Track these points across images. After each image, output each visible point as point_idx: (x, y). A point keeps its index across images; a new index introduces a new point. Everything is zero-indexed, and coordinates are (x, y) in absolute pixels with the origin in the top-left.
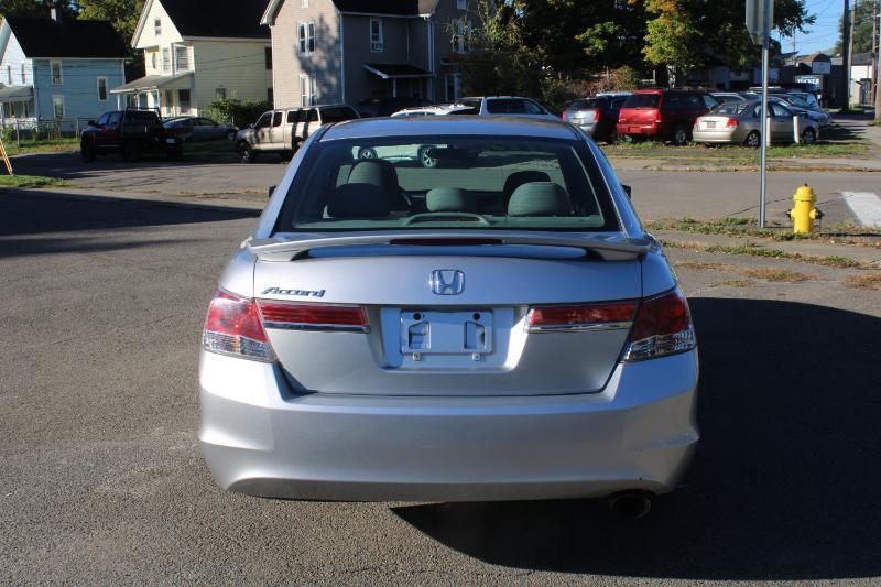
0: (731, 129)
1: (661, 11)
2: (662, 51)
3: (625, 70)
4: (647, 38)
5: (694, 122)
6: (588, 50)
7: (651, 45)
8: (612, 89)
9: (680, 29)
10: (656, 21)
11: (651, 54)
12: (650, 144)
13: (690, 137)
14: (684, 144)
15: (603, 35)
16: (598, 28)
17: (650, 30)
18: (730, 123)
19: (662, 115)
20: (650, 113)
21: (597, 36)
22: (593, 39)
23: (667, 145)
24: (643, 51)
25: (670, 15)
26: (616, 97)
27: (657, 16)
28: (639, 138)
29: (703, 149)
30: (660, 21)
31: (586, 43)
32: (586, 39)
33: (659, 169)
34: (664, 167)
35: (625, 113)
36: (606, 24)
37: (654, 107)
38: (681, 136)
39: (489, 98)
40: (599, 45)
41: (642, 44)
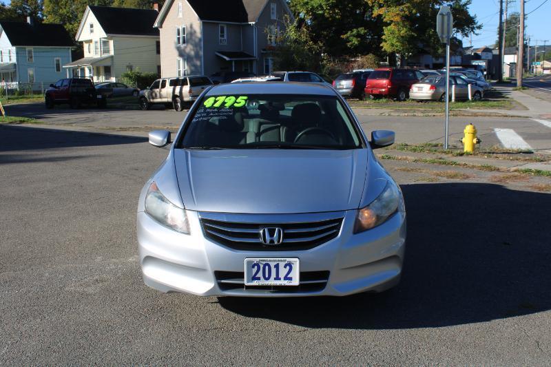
0: (432, 91)
1: (392, 21)
2: (392, 45)
3: (371, 56)
4: (383, 37)
5: (410, 87)
6: (349, 45)
7: (386, 41)
8: (362, 67)
9: (402, 32)
10: (389, 27)
11: (386, 47)
12: (384, 100)
13: (408, 96)
14: (405, 100)
15: (358, 35)
16: (355, 31)
17: (385, 32)
18: (432, 88)
19: (392, 83)
20: (384, 82)
21: (354, 36)
22: (352, 38)
23: (395, 101)
24: (381, 45)
25: (397, 24)
26: (365, 72)
27: (390, 24)
28: (378, 96)
29: (415, 103)
30: (392, 27)
31: (347, 40)
32: (348, 38)
33: (389, 115)
34: (392, 114)
35: (370, 82)
36: (360, 29)
37: (387, 78)
38: (402, 95)
39: (290, 72)
40: (355, 41)
41: (381, 41)
